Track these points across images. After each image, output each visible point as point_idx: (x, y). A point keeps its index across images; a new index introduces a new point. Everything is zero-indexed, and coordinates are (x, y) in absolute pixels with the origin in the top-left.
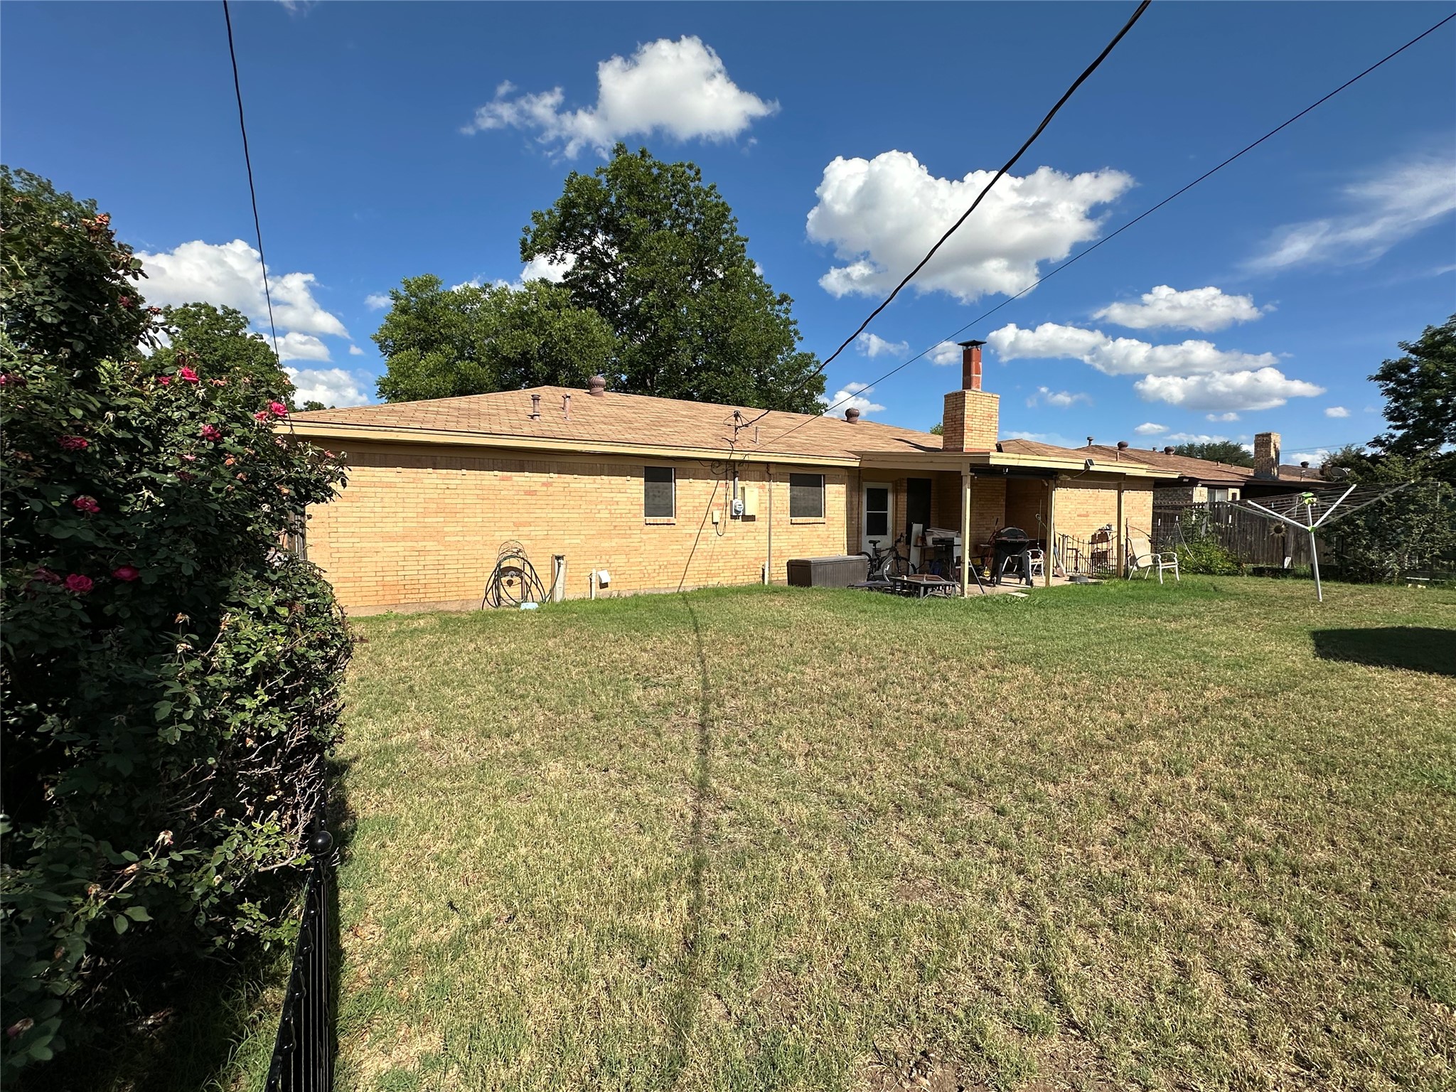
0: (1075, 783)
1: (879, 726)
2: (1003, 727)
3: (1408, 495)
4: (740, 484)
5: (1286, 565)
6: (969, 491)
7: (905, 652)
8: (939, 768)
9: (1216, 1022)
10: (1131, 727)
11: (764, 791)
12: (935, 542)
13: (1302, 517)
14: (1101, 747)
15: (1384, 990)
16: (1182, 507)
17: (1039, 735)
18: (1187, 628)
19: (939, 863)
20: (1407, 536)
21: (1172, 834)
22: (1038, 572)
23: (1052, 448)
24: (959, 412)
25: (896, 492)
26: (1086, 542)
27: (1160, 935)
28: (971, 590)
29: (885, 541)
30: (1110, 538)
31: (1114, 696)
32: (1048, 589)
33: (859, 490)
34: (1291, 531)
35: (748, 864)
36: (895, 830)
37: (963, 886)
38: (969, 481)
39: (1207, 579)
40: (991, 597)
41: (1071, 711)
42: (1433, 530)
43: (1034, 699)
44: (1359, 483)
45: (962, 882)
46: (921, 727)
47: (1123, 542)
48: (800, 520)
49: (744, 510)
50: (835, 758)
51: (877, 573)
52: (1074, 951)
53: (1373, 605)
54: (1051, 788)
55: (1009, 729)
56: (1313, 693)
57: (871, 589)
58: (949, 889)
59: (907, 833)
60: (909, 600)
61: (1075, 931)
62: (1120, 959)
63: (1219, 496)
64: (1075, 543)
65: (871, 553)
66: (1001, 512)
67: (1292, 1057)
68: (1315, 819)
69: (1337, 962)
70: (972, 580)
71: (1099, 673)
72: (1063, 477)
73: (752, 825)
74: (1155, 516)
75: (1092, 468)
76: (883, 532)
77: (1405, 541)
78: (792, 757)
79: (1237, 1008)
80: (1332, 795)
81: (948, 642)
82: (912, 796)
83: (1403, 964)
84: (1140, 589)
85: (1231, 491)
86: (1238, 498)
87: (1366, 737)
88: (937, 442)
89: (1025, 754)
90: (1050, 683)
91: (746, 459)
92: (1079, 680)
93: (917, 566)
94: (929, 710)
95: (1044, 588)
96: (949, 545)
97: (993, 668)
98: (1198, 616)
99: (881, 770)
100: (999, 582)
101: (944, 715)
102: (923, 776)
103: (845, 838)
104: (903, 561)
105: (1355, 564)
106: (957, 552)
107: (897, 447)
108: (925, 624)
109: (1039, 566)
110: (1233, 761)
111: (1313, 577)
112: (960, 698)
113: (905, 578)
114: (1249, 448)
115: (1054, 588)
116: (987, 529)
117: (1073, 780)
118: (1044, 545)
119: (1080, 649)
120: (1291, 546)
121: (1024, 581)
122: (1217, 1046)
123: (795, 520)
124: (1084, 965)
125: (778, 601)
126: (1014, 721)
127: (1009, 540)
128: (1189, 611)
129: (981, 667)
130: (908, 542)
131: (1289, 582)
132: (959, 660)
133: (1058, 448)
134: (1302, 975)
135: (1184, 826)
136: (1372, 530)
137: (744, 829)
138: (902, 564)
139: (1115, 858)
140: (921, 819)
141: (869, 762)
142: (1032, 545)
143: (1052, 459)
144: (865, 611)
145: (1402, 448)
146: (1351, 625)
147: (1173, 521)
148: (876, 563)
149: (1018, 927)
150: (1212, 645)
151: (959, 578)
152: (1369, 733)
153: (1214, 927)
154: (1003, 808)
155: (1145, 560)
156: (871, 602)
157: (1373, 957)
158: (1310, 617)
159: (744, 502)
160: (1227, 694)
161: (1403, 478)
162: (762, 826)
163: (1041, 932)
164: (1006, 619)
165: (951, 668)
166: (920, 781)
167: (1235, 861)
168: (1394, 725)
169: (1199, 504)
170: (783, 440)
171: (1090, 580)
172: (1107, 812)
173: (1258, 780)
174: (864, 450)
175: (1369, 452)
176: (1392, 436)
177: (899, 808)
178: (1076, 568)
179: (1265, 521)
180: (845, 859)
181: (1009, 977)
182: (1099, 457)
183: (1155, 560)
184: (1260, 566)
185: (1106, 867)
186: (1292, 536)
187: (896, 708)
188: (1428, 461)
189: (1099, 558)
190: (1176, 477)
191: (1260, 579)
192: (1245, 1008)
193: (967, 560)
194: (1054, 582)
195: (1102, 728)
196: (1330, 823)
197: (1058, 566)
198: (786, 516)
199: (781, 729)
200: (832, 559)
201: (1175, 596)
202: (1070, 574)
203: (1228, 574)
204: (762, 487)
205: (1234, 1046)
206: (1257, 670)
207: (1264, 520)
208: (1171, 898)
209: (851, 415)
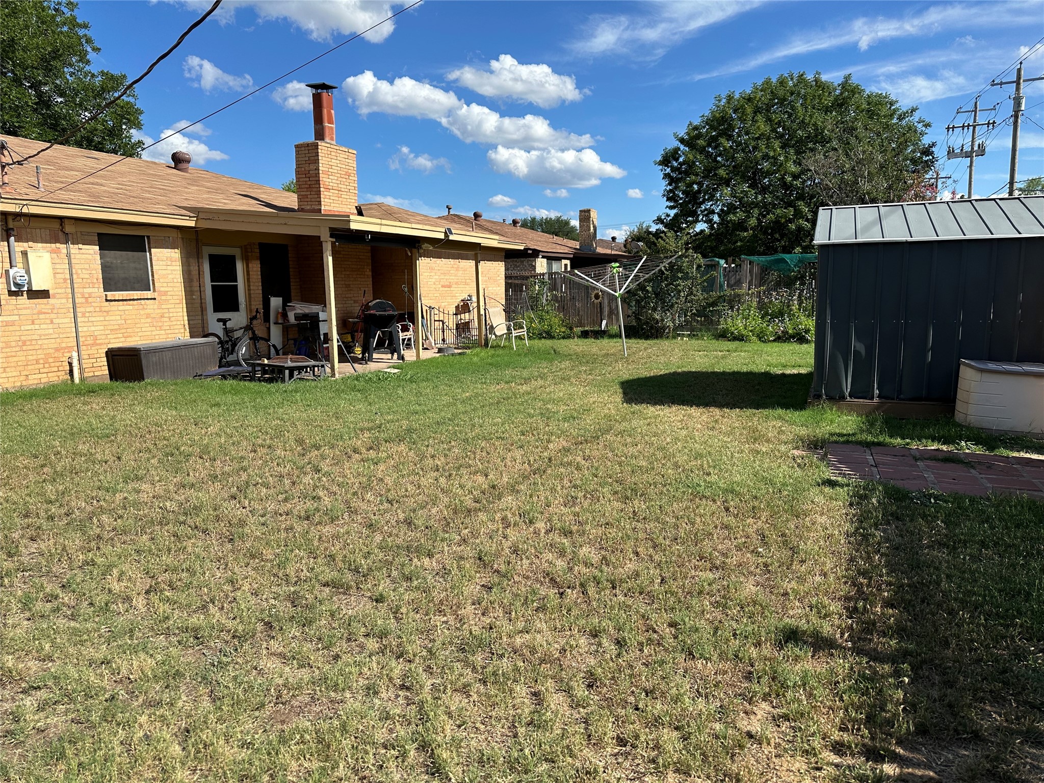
0: (447, 552)
1: (242, 537)
2: (379, 510)
3: (678, 265)
4: (18, 247)
5: (603, 327)
6: (330, 259)
7: (269, 447)
8: (313, 569)
9: (563, 735)
10: (494, 487)
11: (89, 652)
12: (297, 317)
13: (612, 286)
14: (469, 511)
15: (669, 662)
16: (527, 278)
17: (414, 511)
18: (535, 389)
19: (317, 672)
20: (677, 299)
21: (528, 578)
22: (408, 346)
23: (414, 215)
24: (312, 167)
25: (246, 259)
26: (451, 313)
27: (520, 674)
28: (343, 370)
29: (237, 319)
30: (471, 309)
31: (480, 460)
32: (419, 363)
33: (199, 256)
34: (606, 298)
35: (69, 753)
36: (265, 652)
37: (343, 690)
38: (330, 247)
39: (548, 343)
40: (364, 376)
41: (442, 480)
42: (692, 293)
43: (409, 476)
44: (648, 255)
45: (341, 686)
46: (292, 528)
47: (482, 312)
48: (118, 295)
49: (30, 283)
50: (188, 586)
51: (231, 358)
52: (451, 717)
53: (658, 356)
54: (426, 561)
55: (386, 511)
56: (621, 433)
57: (224, 377)
58: (329, 697)
59: (279, 651)
60: (272, 387)
61: (451, 696)
62: (489, 708)
63: (555, 267)
64: (441, 315)
65: (221, 333)
66: (367, 284)
67: (614, 741)
68: (625, 538)
69: (641, 650)
70: (343, 359)
71: (466, 441)
72: (426, 246)
73: (72, 700)
74: (508, 286)
75: (451, 237)
76: (235, 308)
77: (676, 303)
78: (128, 599)
79: (578, 716)
80: (635, 515)
81: (318, 429)
82: (284, 609)
83: (680, 638)
84: (498, 356)
85: (564, 262)
86: (569, 269)
87: (655, 463)
88: (291, 200)
89: (402, 533)
90: (423, 457)
91: (25, 210)
92: (449, 450)
93: (279, 347)
94: (300, 507)
95: (415, 362)
96: (314, 321)
97: (368, 450)
98: (543, 377)
99: (246, 587)
100: (370, 359)
101: (317, 510)
102: (296, 583)
103: (204, 678)
104: (262, 342)
105: (647, 323)
106: (323, 329)
107: (243, 204)
108: (293, 412)
109: (409, 339)
110: (571, 501)
111: (621, 337)
112: (335, 488)
113: (266, 362)
114: (575, 223)
115: (424, 361)
116: (355, 302)
117: (446, 549)
118: (412, 318)
119: (449, 420)
120: (606, 312)
121: (396, 356)
122: (564, 756)
123: (111, 295)
124: (459, 726)
125: (97, 403)
126: (390, 502)
127: (378, 313)
128: (536, 373)
129: (355, 451)
130: (267, 318)
131: (605, 342)
132: (332, 447)
133: (420, 215)
134: (620, 670)
135: (537, 568)
136: (657, 295)
137: (61, 708)
138: (261, 345)
139: (483, 614)
140: (295, 631)
141: (231, 582)
142: (401, 318)
143: (414, 226)
144: (218, 405)
145: (673, 225)
146: (645, 373)
147: (521, 291)
148: (229, 346)
149: (398, 712)
150: (554, 402)
151: (328, 358)
152: (657, 460)
153: (560, 653)
154: (381, 595)
155: (501, 330)
156: (224, 393)
157: (663, 638)
158: (620, 370)
159: (28, 272)
160: (564, 443)
161: (674, 250)
162: (88, 696)
163: (421, 709)
164: (379, 397)
165: (323, 457)
166: (292, 589)
167: (574, 588)
168: (671, 450)
169: (540, 274)
170: (81, 187)
171: (456, 351)
172: (476, 572)
173: (588, 514)
174: (200, 205)
175: (653, 228)
176: (668, 215)
177: (268, 625)
178: (443, 340)
179: (588, 289)
180: (206, 704)
181: (392, 765)
182: (457, 226)
183: (509, 329)
184: (586, 329)
185: (475, 625)
186: (606, 302)
187: (261, 512)
188: (689, 236)
189: (462, 328)
190: (522, 248)
191: (586, 340)
192: (583, 714)
193: (335, 336)
194: (425, 355)
195: (471, 492)
196: (635, 539)
197: (427, 338)
198: (98, 289)
199: (109, 567)
200: (169, 344)
201: (525, 361)
202: (438, 346)
203: (564, 338)
204: (57, 251)
205: (576, 750)
206: (585, 420)
207: (587, 287)
208: (528, 636)
209: (179, 160)
